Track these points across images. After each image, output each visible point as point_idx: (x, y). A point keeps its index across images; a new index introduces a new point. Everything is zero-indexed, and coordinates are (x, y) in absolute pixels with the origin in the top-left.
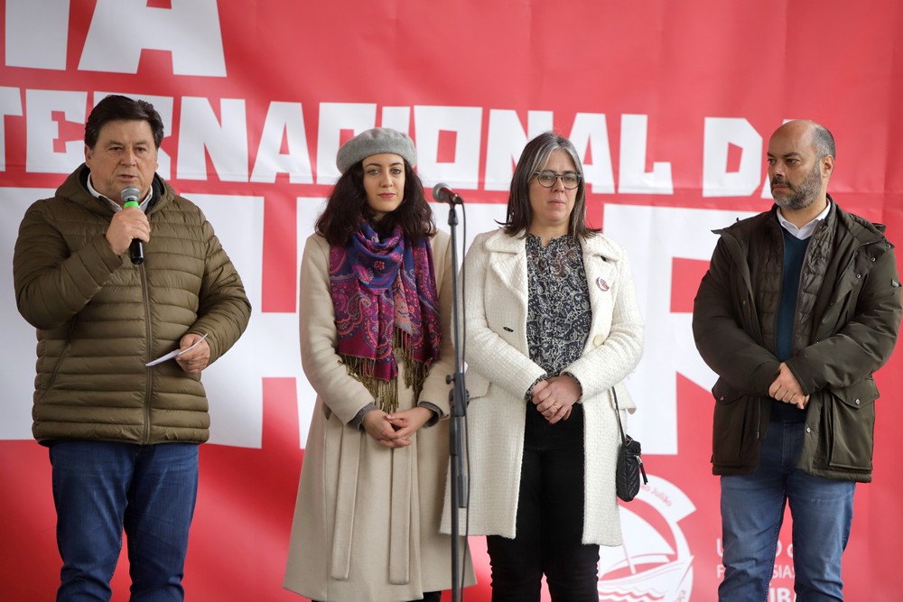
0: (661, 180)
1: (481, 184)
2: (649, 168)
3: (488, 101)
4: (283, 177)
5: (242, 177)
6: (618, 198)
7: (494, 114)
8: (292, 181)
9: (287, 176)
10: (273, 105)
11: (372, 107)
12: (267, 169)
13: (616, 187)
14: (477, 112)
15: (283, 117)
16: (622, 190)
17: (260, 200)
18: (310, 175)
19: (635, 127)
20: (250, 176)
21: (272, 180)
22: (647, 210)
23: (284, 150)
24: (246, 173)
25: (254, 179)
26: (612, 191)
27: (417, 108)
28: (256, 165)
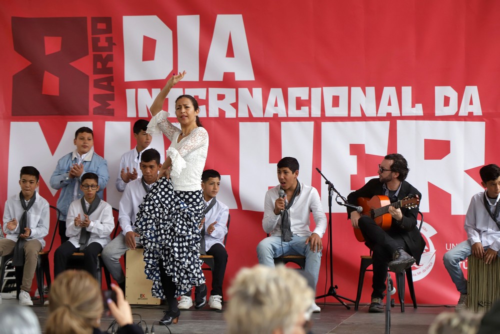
0: (419, 110)
1: (349, 114)
2: (413, 106)
3: (350, 84)
4: (276, 115)
5: (261, 116)
6: (402, 118)
7: (352, 88)
8: (279, 116)
9: (277, 114)
10: (272, 90)
11: (307, 89)
12: (270, 112)
13: (401, 114)
14: (347, 88)
15: (275, 93)
16: (403, 115)
17: (268, 124)
18: (286, 114)
19: (407, 91)
20: (264, 115)
21: (272, 116)
22: (414, 122)
23: (276, 105)
24: (263, 114)
25: (265, 116)
26: (399, 115)
27: (324, 88)
28: (266, 111)
